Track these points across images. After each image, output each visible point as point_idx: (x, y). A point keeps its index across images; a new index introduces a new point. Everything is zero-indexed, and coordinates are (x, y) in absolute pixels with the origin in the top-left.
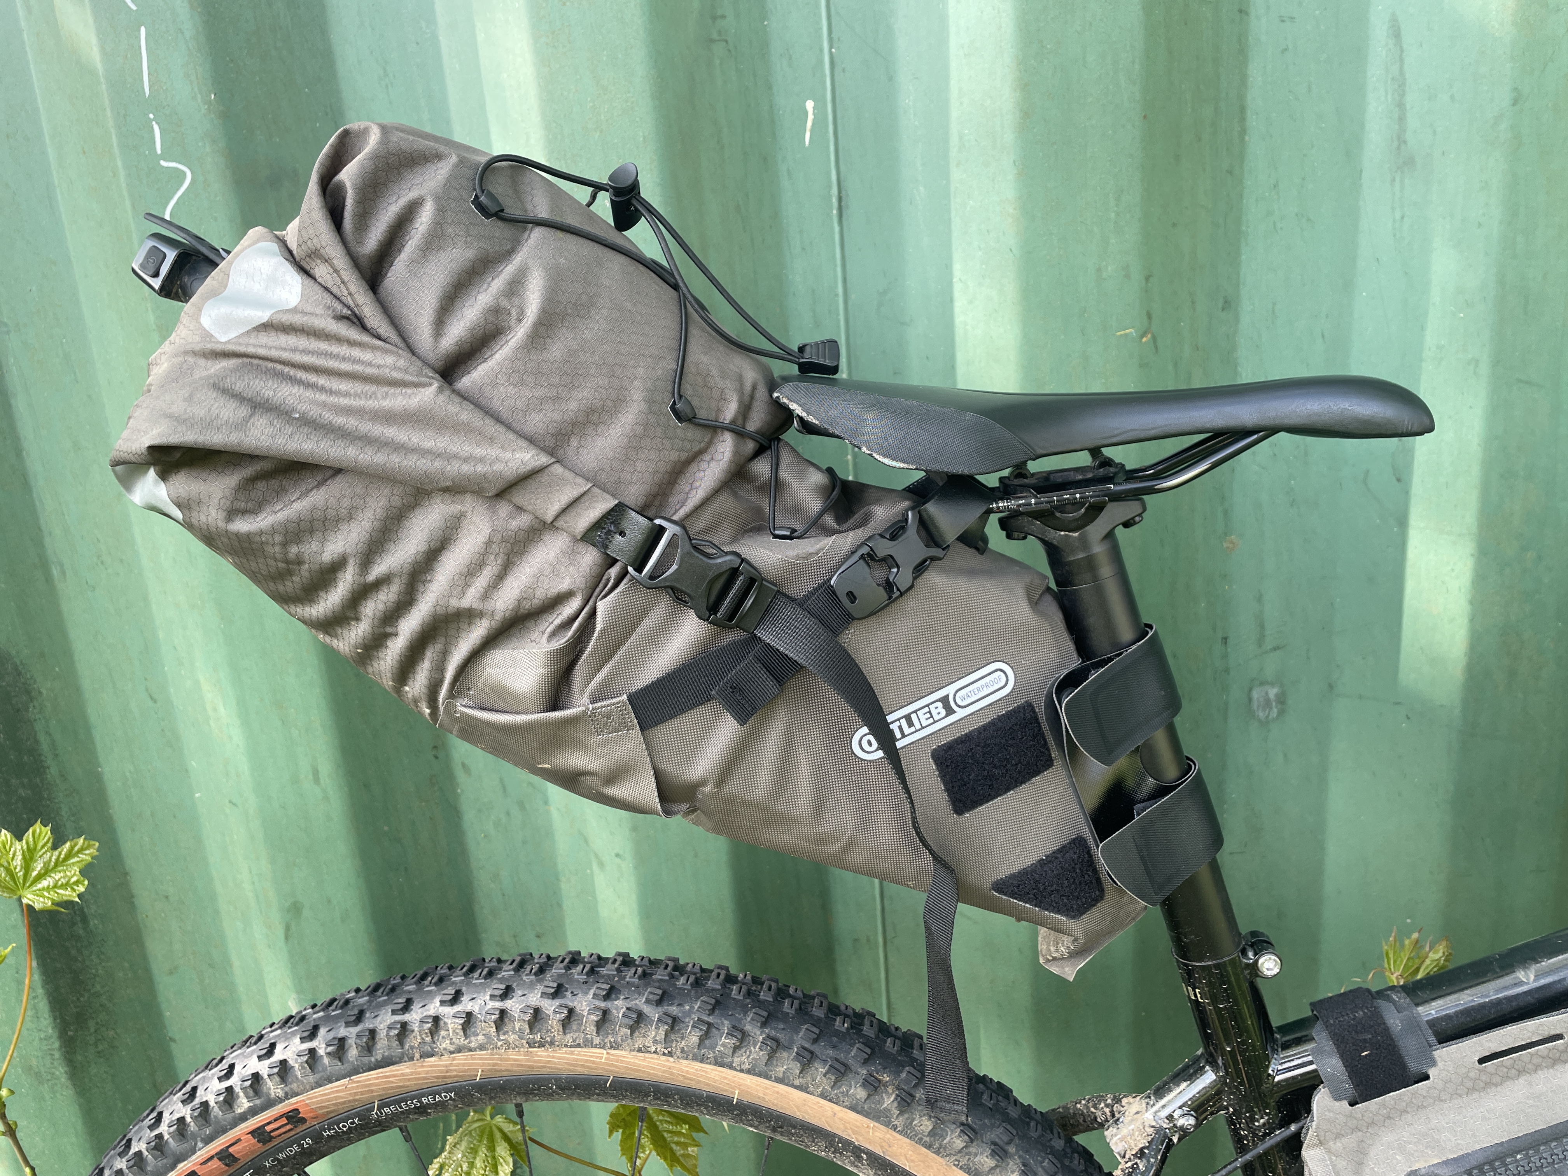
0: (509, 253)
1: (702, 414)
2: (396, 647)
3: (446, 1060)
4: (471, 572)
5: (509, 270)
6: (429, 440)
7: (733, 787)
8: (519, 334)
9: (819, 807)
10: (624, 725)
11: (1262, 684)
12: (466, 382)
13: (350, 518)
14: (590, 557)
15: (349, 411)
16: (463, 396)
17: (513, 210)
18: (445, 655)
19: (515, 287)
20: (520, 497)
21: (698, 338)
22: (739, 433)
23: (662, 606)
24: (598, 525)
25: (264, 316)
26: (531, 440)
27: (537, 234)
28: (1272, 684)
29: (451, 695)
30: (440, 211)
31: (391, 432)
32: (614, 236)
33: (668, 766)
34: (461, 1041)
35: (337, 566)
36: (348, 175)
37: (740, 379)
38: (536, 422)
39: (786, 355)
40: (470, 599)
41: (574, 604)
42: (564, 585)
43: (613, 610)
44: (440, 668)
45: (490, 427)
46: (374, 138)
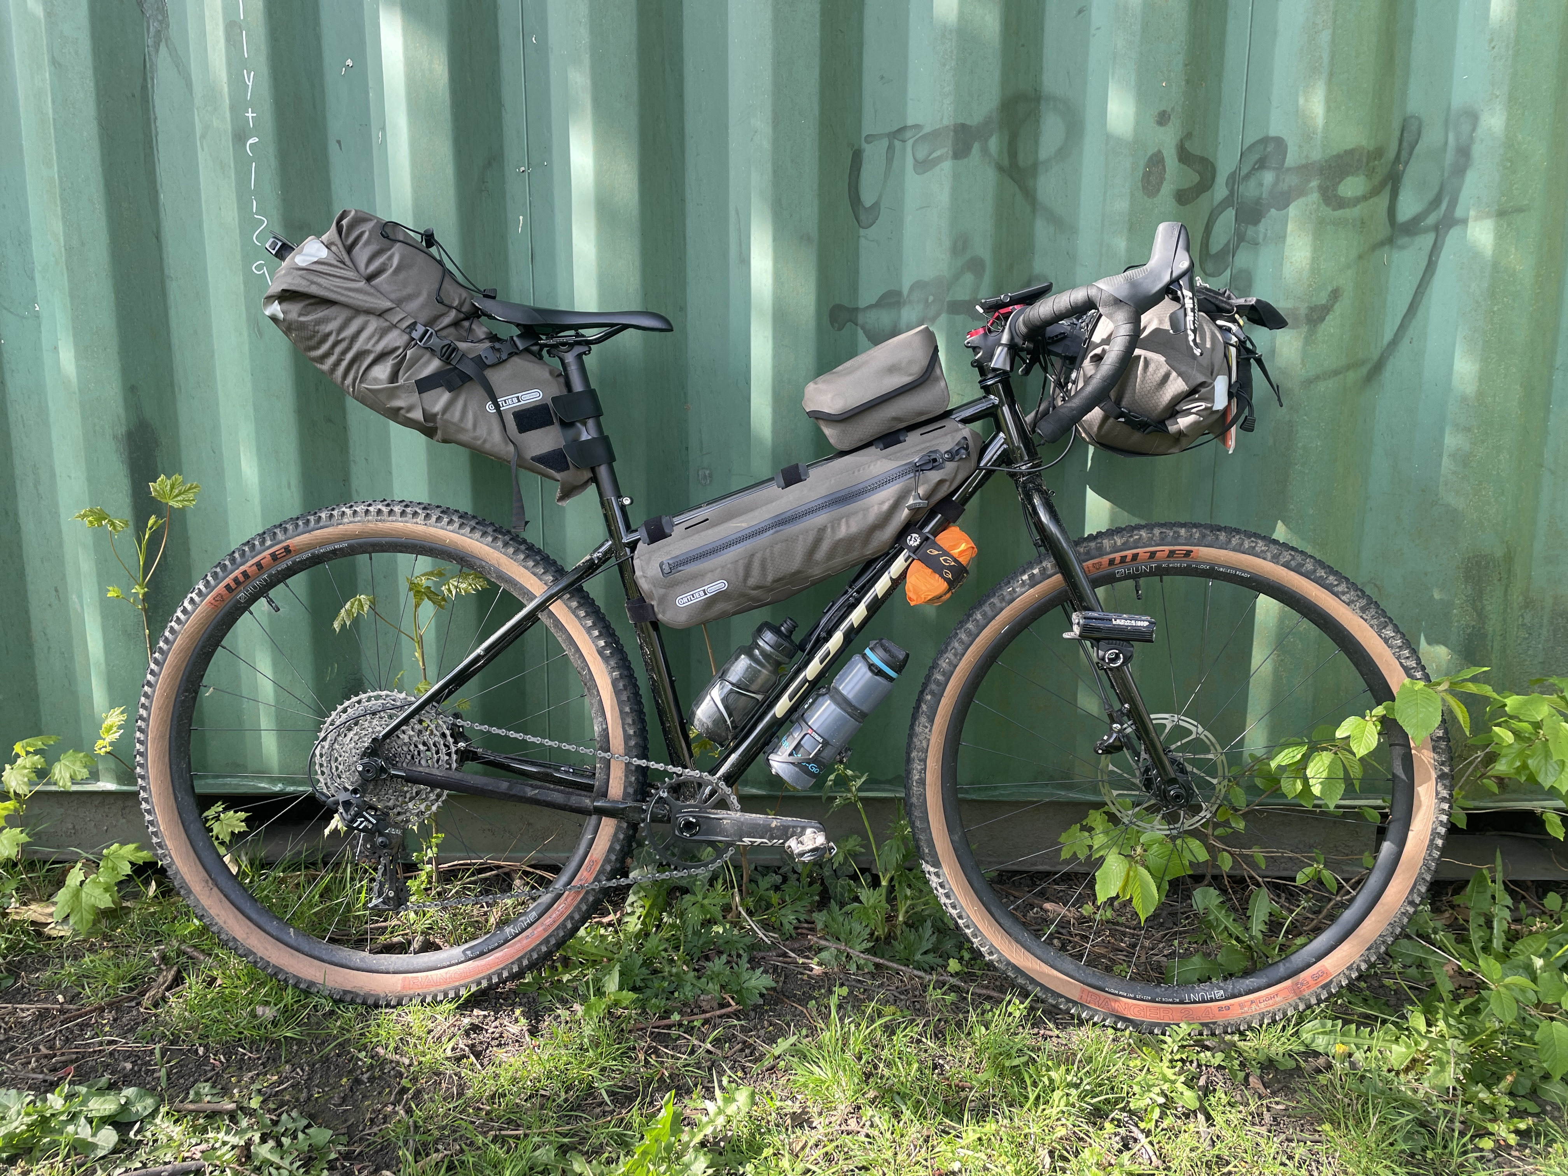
0: (390, 249)
1: (446, 302)
2: (344, 364)
3: (346, 527)
4: (370, 338)
5: (389, 253)
6: (361, 297)
7: (447, 416)
8: (390, 271)
9: (475, 426)
10: (413, 392)
12: (373, 283)
13: (335, 319)
14: (406, 337)
15: (339, 287)
16: (372, 286)
17: (391, 236)
18: (359, 367)
19: (390, 258)
20: (387, 316)
21: (447, 280)
22: (459, 311)
23: (427, 355)
24: (408, 327)
25: (316, 259)
26: (391, 301)
27: (399, 244)
29: (361, 382)
30: (370, 234)
31: (351, 294)
32: (426, 250)
33: (426, 407)
34: (352, 519)
35: (329, 334)
36: (344, 222)
37: (461, 295)
38: (393, 296)
39: (479, 291)
40: (369, 346)
41: (401, 350)
42: (397, 344)
43: (412, 354)
44: (357, 372)
45: (379, 295)
46: (353, 213)
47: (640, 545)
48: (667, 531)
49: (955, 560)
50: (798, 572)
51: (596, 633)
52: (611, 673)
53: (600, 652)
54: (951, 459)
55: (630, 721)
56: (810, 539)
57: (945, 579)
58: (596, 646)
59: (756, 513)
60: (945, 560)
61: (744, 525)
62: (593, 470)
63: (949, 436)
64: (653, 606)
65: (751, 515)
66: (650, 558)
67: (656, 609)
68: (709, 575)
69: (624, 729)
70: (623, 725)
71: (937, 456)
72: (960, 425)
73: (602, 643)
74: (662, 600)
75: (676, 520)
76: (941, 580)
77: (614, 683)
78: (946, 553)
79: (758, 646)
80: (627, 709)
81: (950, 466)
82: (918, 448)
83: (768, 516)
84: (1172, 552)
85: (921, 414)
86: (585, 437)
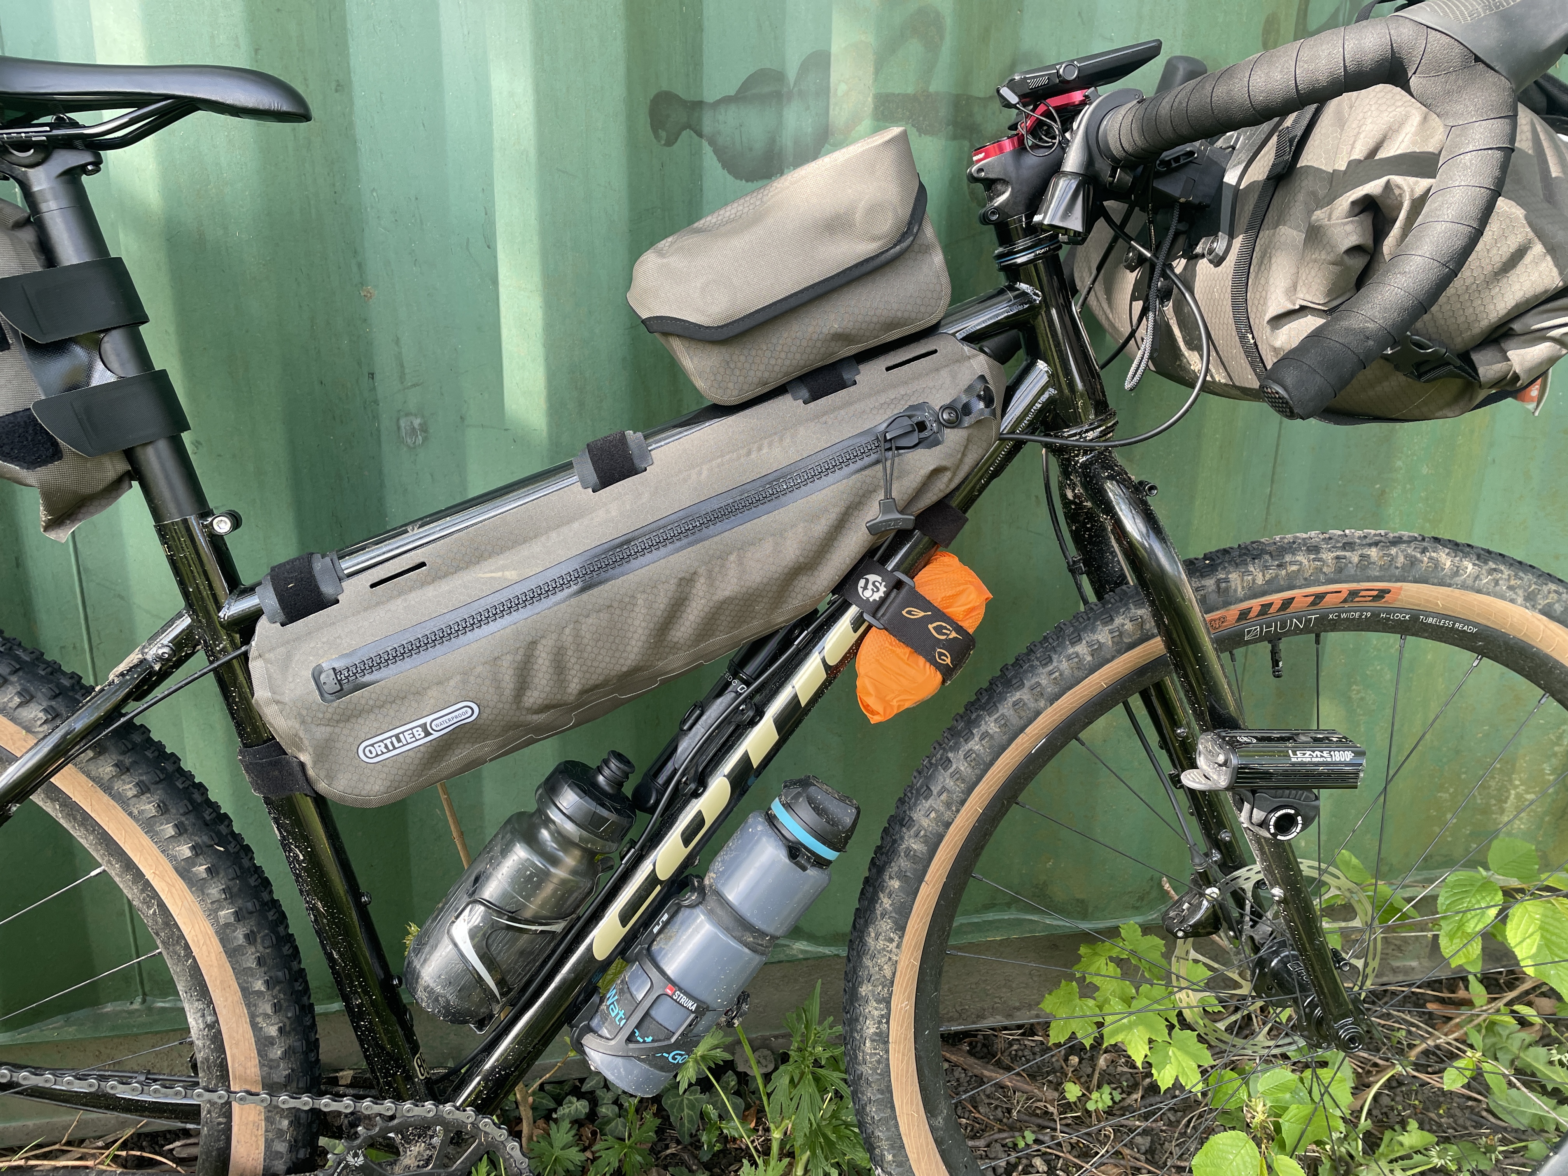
11: (407, 415)
28: (416, 416)
47: (263, 626)
48: (327, 589)
49: (959, 629)
50: (635, 670)
51: (169, 830)
52: (212, 914)
53: (183, 871)
54: (954, 424)
55: (267, 1008)
56: (662, 603)
57: (938, 666)
58: (172, 858)
59: (536, 547)
60: (939, 629)
61: (511, 575)
62: (130, 455)
63: (944, 373)
64: (302, 765)
65: (524, 551)
66: (289, 657)
67: (311, 772)
68: (433, 692)
69: (254, 1025)
70: (252, 1017)
71: (925, 416)
72: (967, 349)
73: (185, 851)
74: (323, 752)
75: (348, 565)
76: (930, 670)
77: (223, 934)
78: (939, 615)
79: (548, 822)
80: (259, 985)
81: (953, 437)
82: (882, 399)
83: (563, 554)
84: (1354, 594)
85: (891, 325)
86: (101, 376)
